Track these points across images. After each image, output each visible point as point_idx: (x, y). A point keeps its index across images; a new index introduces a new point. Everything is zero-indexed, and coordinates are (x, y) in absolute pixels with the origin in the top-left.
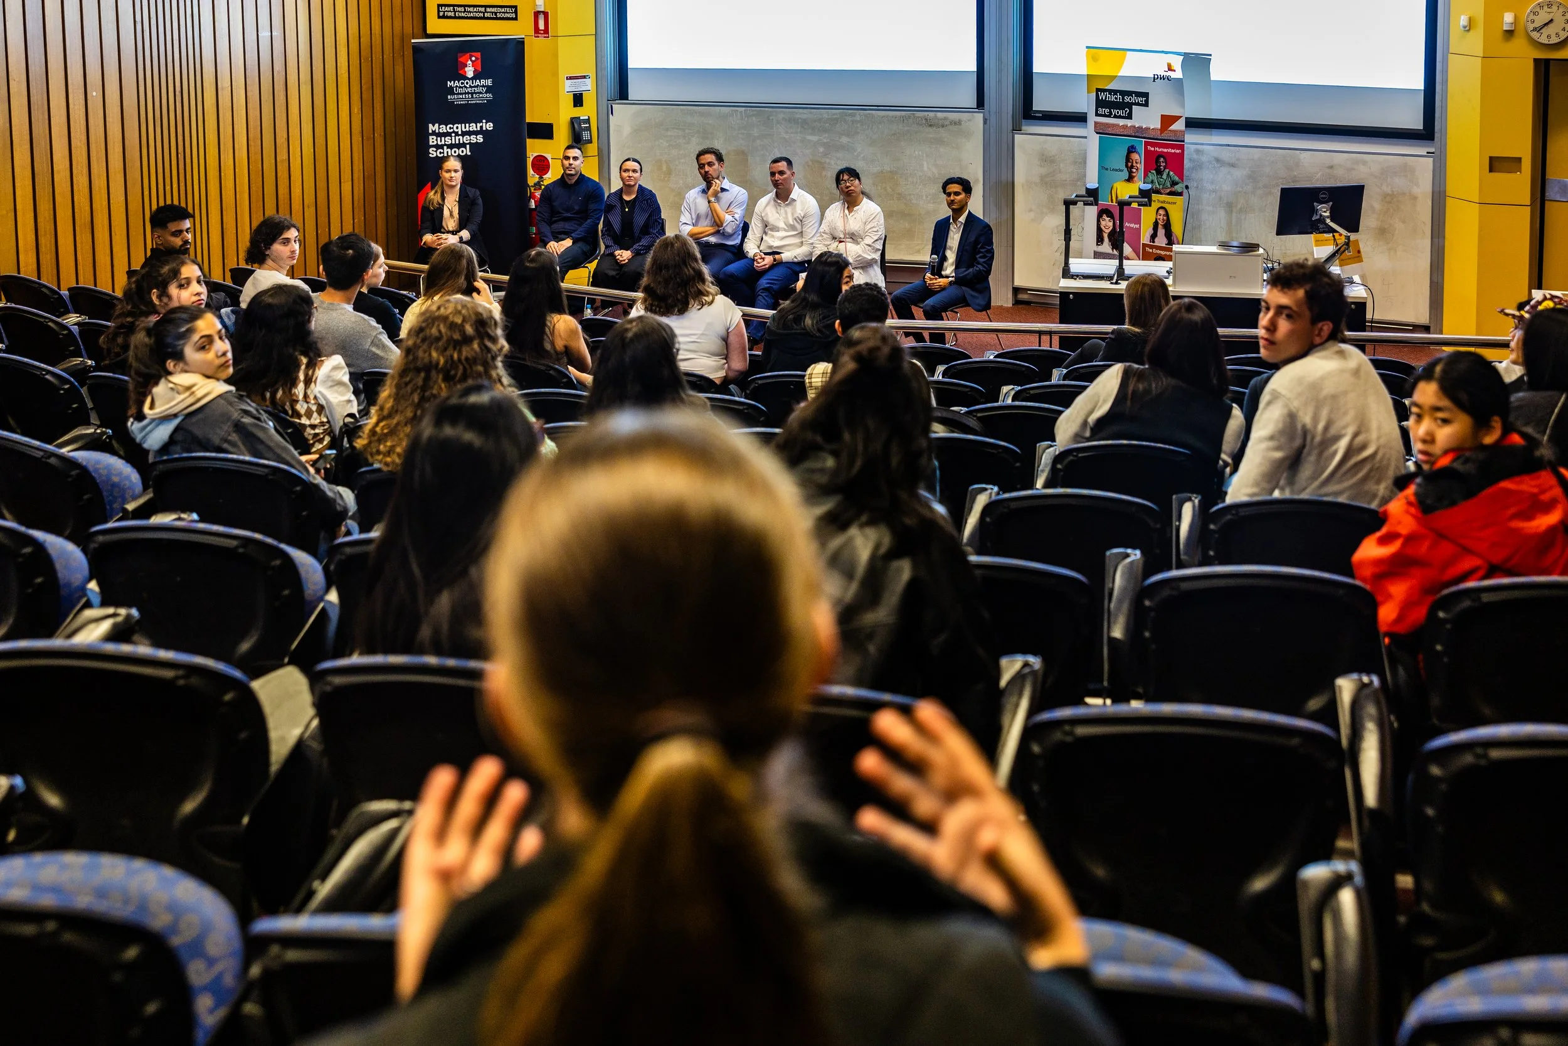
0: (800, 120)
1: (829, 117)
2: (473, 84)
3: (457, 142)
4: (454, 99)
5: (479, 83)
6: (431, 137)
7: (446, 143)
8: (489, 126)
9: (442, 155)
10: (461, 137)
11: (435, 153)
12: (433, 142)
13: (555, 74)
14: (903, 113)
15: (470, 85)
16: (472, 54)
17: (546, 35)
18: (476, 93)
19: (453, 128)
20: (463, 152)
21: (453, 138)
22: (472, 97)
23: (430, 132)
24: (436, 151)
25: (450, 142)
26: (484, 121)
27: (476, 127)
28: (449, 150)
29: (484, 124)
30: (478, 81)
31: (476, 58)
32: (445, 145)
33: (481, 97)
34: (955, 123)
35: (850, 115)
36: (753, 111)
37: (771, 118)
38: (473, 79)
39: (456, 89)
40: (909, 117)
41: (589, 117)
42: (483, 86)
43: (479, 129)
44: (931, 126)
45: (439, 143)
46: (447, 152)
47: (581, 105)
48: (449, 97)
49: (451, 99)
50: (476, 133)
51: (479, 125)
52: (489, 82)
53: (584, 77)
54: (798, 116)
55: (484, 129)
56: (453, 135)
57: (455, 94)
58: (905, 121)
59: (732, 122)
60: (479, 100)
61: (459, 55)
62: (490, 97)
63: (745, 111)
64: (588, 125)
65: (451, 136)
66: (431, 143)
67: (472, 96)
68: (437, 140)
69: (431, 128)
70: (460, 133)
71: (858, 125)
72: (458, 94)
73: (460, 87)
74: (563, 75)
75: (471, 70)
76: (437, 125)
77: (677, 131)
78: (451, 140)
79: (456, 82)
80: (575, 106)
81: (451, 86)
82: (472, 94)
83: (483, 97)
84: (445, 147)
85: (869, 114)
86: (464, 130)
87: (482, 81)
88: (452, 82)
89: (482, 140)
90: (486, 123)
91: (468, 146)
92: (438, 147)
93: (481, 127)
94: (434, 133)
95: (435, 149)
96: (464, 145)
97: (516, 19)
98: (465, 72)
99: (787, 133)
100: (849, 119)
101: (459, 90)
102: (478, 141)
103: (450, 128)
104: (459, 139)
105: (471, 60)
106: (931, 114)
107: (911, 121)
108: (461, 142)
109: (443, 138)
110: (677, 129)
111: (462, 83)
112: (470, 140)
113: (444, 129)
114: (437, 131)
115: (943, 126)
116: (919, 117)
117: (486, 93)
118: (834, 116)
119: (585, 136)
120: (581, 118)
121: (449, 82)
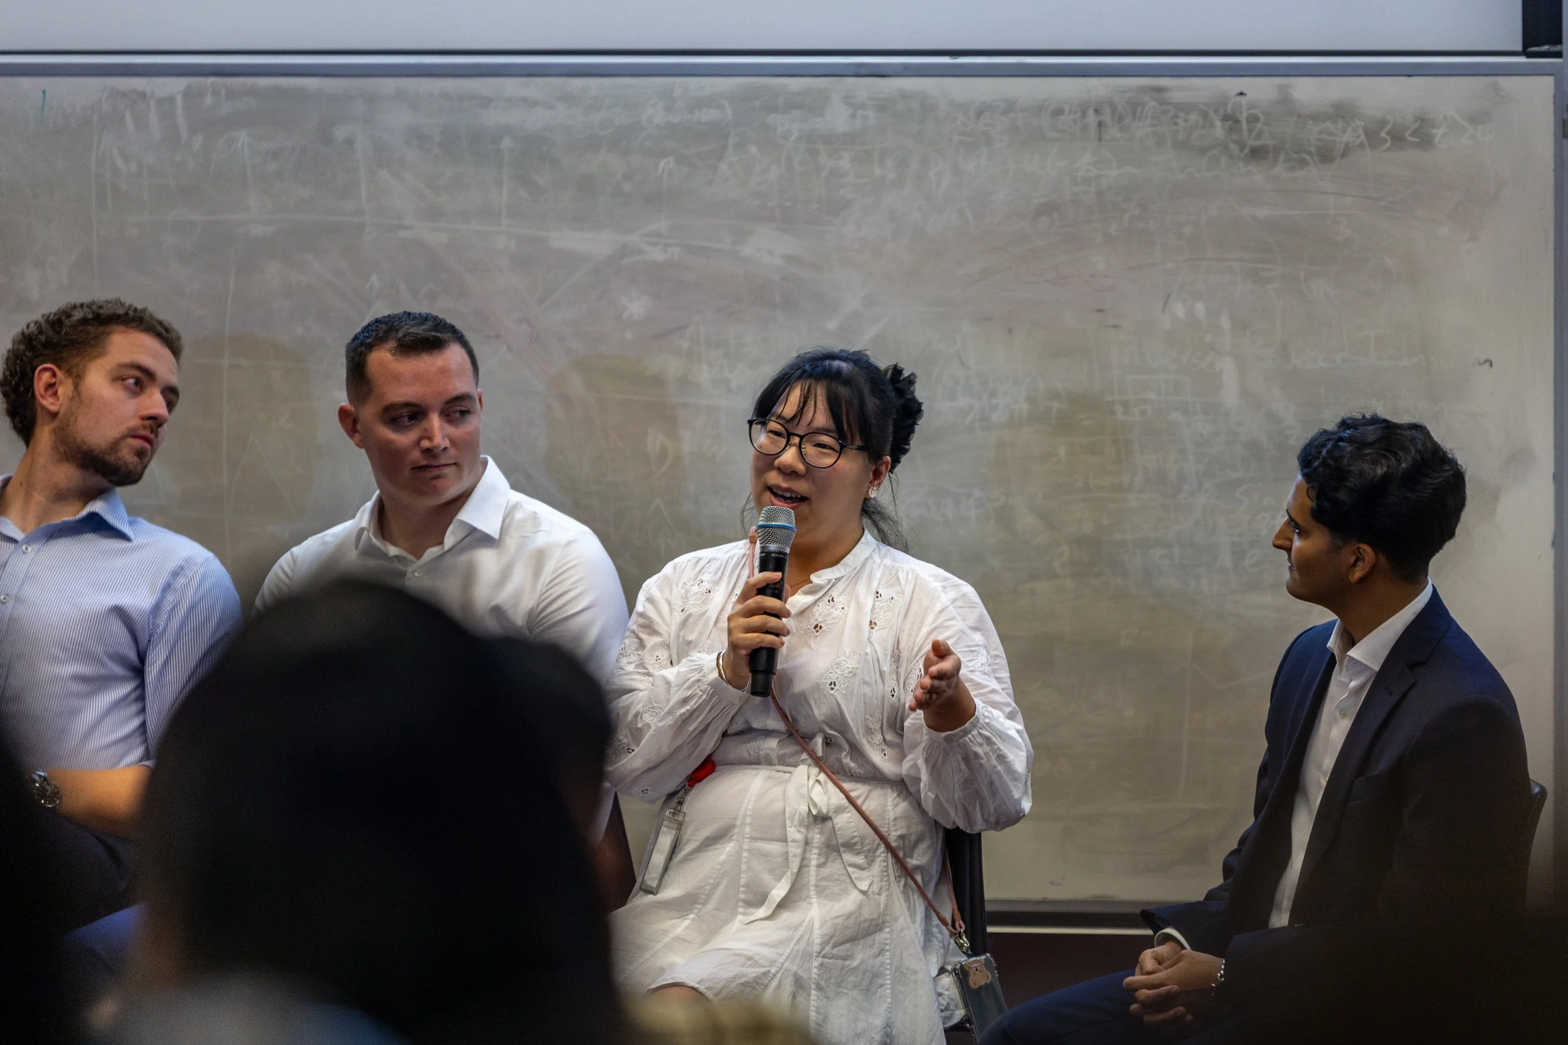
0: (507, 143)
1: (675, 119)
14: (1099, 86)
34: (1397, 138)
35: (793, 104)
36: (232, 94)
37: (340, 133)
40: (1135, 107)
44: (1257, 154)
54: (492, 118)
58: (1113, 132)
59: (119, 162)
63: (186, 94)
71: (845, 162)
85: (905, 96)
99: (433, 214)
100: (789, 124)
106: (1261, 90)
107: (1142, 129)
115: (1325, 155)
116: (1186, 108)
118: (709, 115)
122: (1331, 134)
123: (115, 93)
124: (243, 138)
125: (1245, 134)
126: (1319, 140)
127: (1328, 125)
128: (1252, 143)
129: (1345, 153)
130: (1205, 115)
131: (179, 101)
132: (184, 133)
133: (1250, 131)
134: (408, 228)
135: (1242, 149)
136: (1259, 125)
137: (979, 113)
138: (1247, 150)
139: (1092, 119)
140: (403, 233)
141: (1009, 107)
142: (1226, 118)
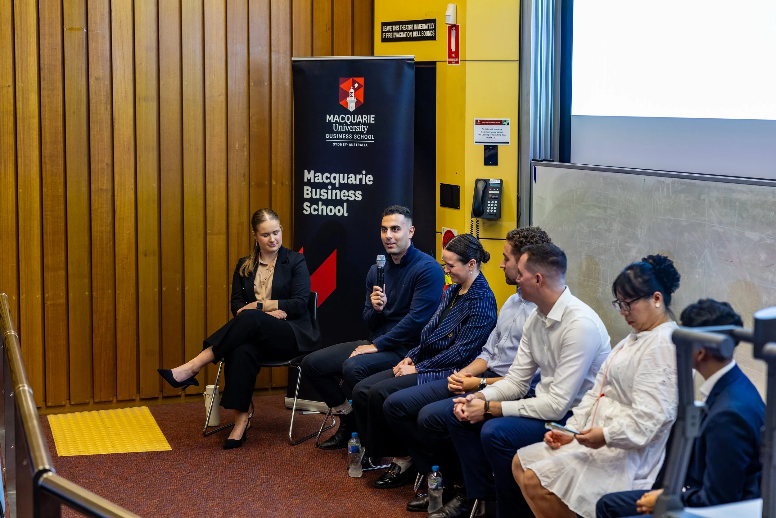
0: (737, 204)
2: (354, 120)
3: (334, 198)
4: (333, 139)
5: (361, 120)
6: (306, 188)
7: (322, 197)
8: (369, 180)
9: (316, 213)
10: (338, 191)
11: (308, 209)
12: (308, 194)
13: (462, 116)
15: (351, 122)
16: (356, 79)
17: (456, 60)
18: (357, 133)
19: (329, 178)
20: (339, 211)
21: (330, 191)
22: (353, 139)
23: (306, 180)
24: (310, 207)
25: (325, 197)
26: (364, 172)
27: (356, 180)
28: (324, 207)
29: (364, 176)
30: (360, 116)
31: (359, 84)
32: (320, 199)
33: (362, 140)
36: (681, 184)
37: (702, 197)
38: (355, 113)
39: (336, 126)
41: (501, 181)
42: (365, 124)
43: (358, 182)
45: (314, 197)
46: (322, 209)
47: (495, 163)
48: (327, 136)
49: (329, 139)
50: (353, 187)
51: (358, 177)
52: (372, 119)
53: (500, 123)
54: (735, 196)
55: (364, 183)
56: (330, 187)
57: (333, 132)
60: (360, 143)
61: (341, 79)
62: (371, 140)
63: (673, 183)
64: (498, 192)
65: (327, 189)
66: (306, 196)
67: (353, 136)
68: (311, 192)
69: (308, 175)
70: (337, 185)
72: (338, 132)
73: (340, 124)
74: (471, 116)
75: (352, 102)
76: (312, 172)
77: (598, 210)
78: (327, 193)
79: (336, 116)
80: (487, 163)
81: (330, 121)
82: (353, 133)
83: (364, 140)
84: (320, 203)
86: (342, 182)
87: (364, 116)
88: (332, 116)
89: (360, 198)
90: (366, 175)
91: (345, 204)
92: (313, 201)
93: (361, 180)
94: (309, 183)
95: (309, 204)
96: (340, 203)
97: (433, 38)
98: (347, 103)
99: (720, 223)
101: (340, 128)
102: (357, 199)
103: (327, 178)
104: (336, 194)
105: (354, 88)
108: (338, 198)
109: (318, 190)
110: (599, 208)
111: (343, 119)
112: (348, 196)
113: (320, 178)
114: (312, 181)
117: (368, 133)
119: (491, 207)
120: (491, 181)
121: (328, 116)
123: (659, 181)
124: (682, 196)
131: (671, 184)
132: (671, 195)
134: (715, 226)
140: (714, 228)
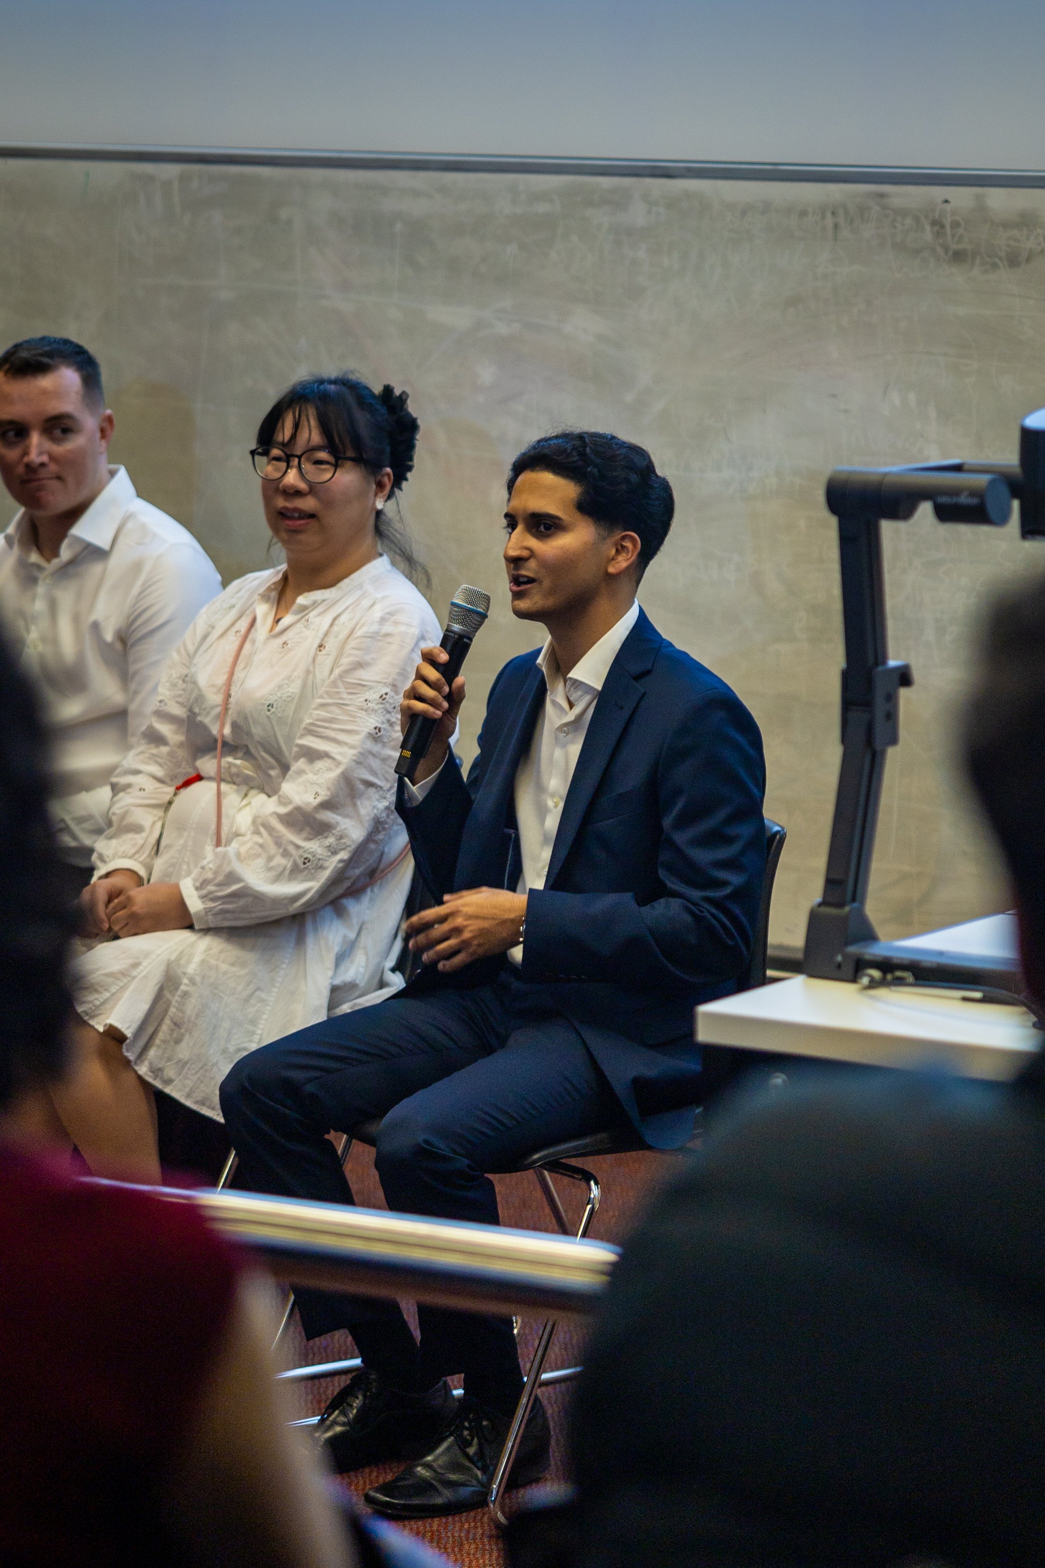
0: (399, 227)
1: (519, 210)
14: (835, 190)
35: (605, 199)
37: (284, 213)
40: (862, 210)
44: (958, 257)
54: (390, 205)
58: (846, 233)
59: (134, 234)
63: (184, 178)
100: (602, 218)
107: (868, 231)
115: (1013, 261)
116: (903, 213)
118: (543, 208)
122: (1017, 241)
123: (135, 176)
124: (218, 216)
125: (949, 237)
126: (1008, 246)
127: (1016, 232)
128: (954, 247)
129: (1029, 260)
130: (917, 219)
131: (176, 185)
132: (178, 211)
133: (953, 236)
134: (327, 297)
135: (946, 252)
136: (961, 231)
137: (744, 213)
138: (950, 253)
139: (829, 221)
140: (324, 302)
141: (766, 207)
142: (934, 223)
